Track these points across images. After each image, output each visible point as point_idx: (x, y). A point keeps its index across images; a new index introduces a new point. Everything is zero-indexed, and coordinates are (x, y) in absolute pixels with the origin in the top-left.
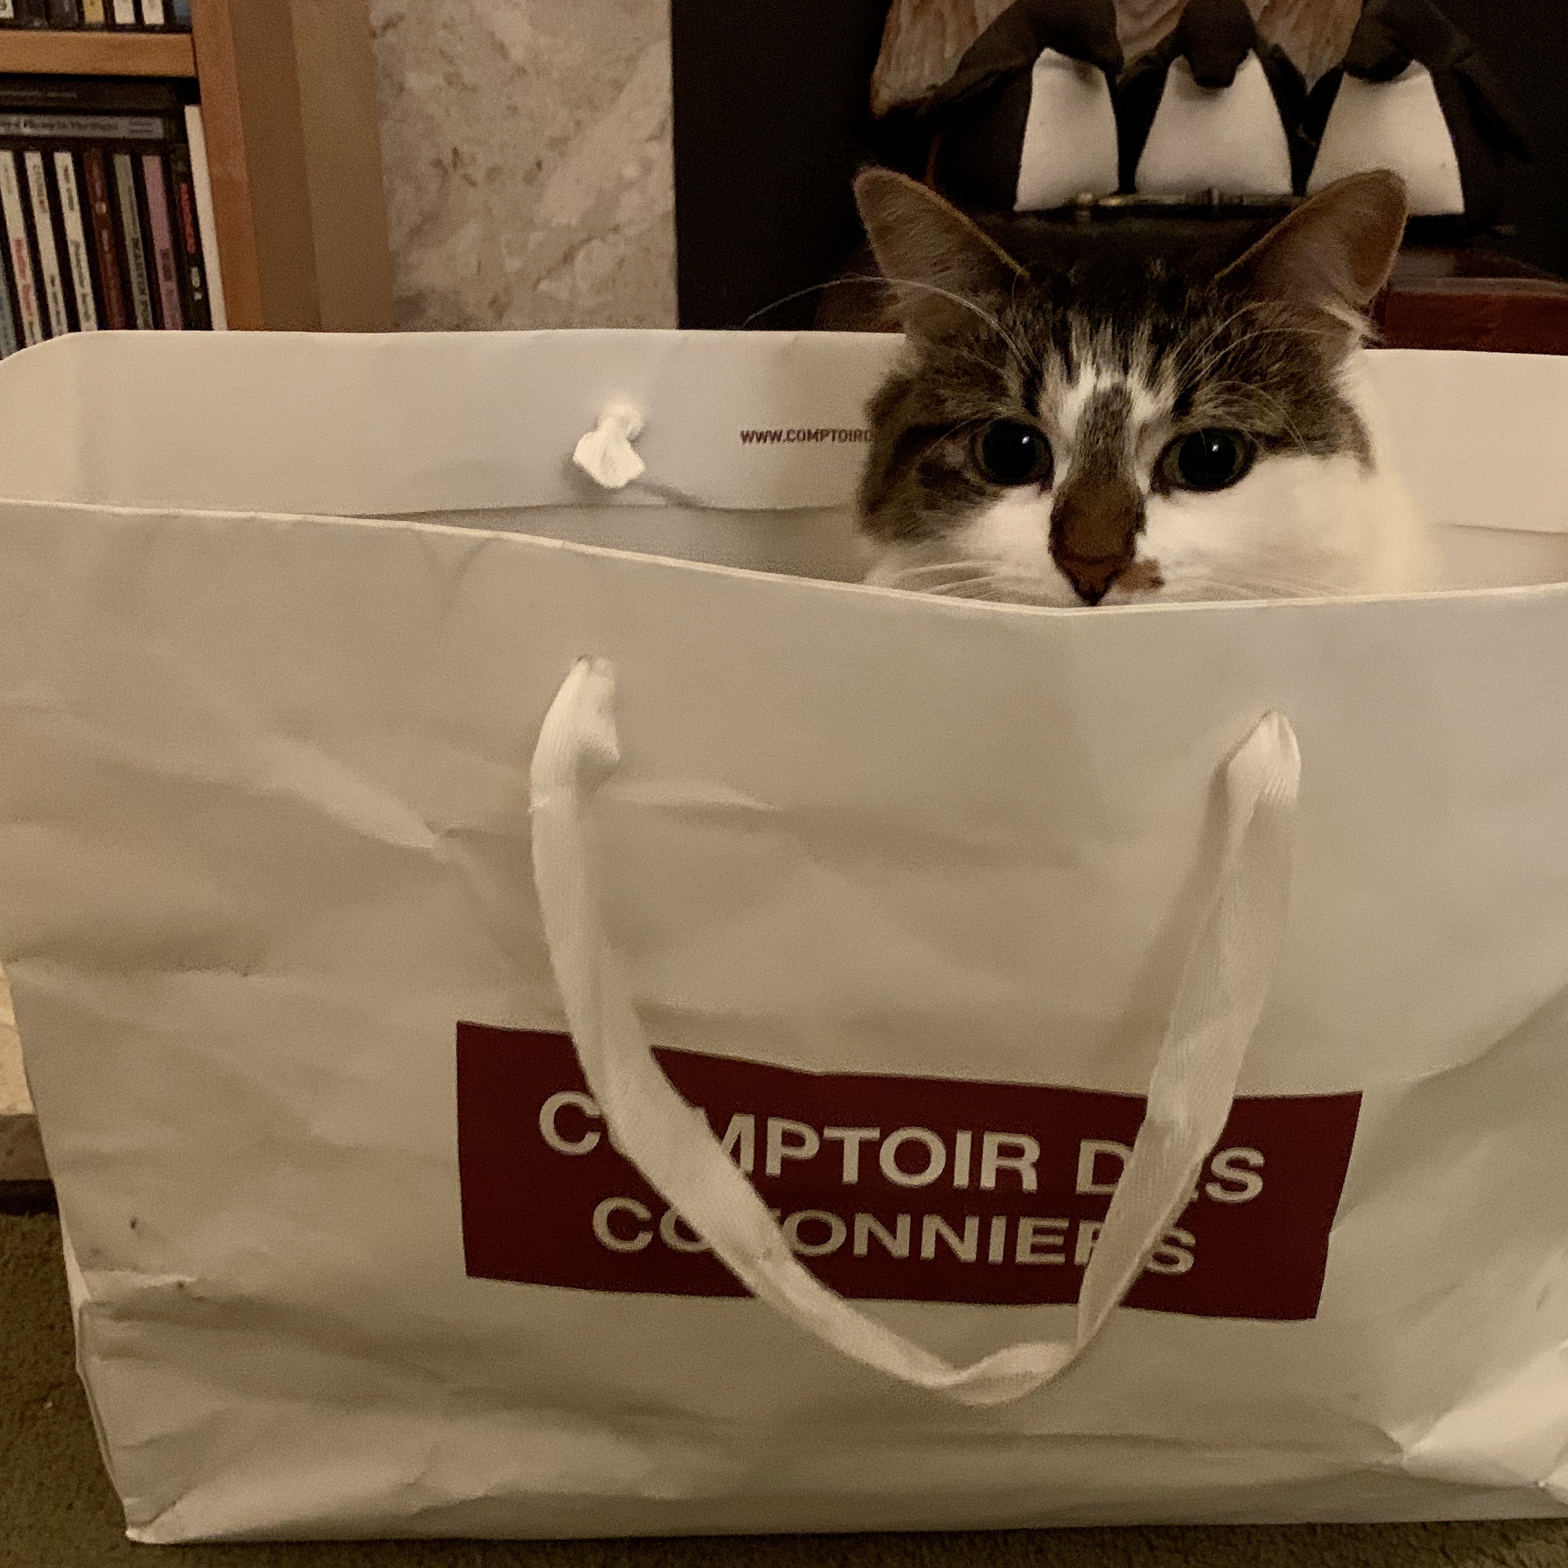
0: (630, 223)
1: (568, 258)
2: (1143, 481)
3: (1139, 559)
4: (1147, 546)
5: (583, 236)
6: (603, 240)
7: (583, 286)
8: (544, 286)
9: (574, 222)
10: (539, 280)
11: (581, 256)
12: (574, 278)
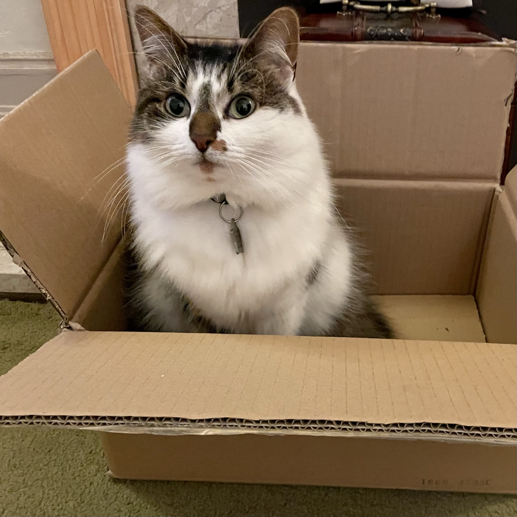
0: (224, 6)
1: (204, 18)
2: (220, 114)
3: (218, 139)
4: (221, 136)
5: (209, 10)
6: (216, 11)
7: (210, 26)
8: (197, 27)
9: (206, 5)
10: (196, 24)
11: (209, 16)
12: (207, 24)
